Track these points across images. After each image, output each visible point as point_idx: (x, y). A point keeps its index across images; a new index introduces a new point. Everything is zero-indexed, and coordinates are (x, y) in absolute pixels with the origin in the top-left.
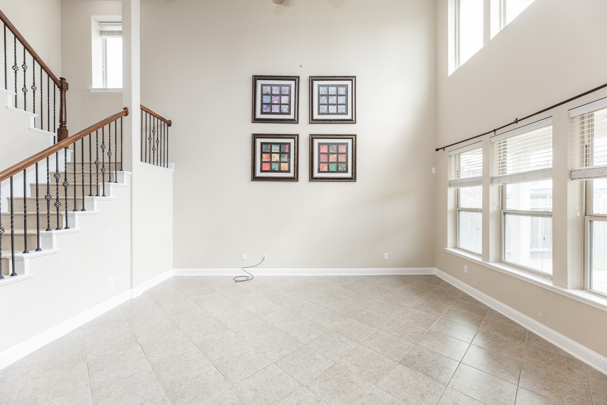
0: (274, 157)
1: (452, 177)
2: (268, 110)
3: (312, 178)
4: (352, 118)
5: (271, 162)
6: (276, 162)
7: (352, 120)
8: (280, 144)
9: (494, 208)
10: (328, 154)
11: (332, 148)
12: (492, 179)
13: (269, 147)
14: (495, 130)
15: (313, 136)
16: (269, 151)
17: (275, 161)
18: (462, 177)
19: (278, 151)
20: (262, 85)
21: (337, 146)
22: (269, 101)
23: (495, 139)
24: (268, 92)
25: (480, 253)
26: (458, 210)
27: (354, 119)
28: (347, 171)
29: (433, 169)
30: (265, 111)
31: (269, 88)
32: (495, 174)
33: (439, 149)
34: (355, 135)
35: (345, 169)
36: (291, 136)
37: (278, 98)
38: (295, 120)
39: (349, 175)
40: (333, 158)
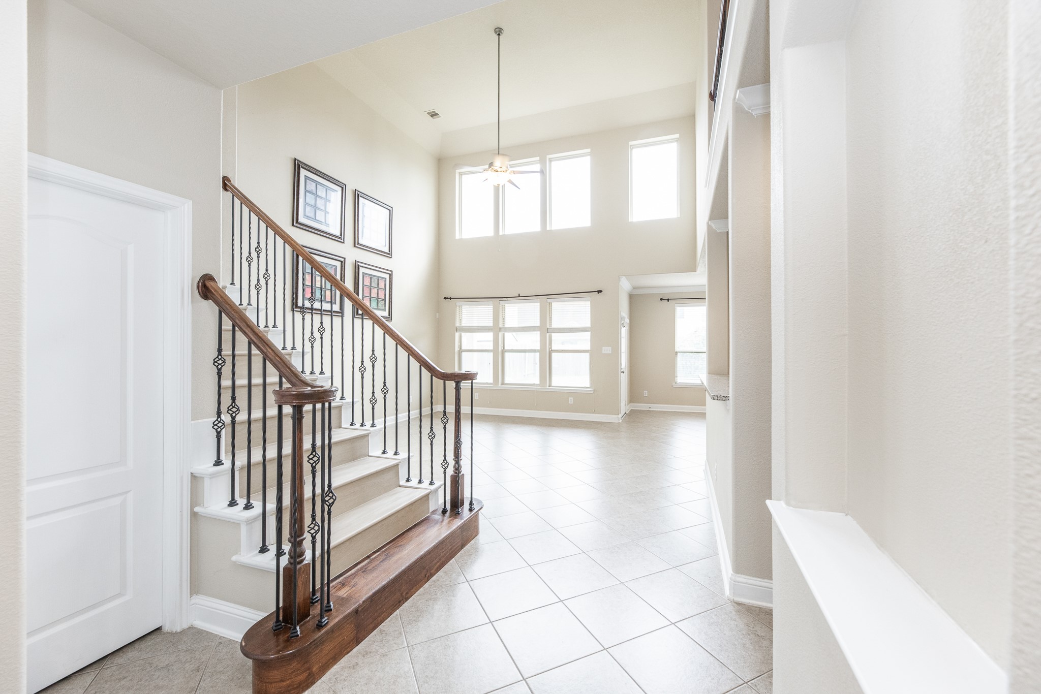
0: (318, 281)
1: (457, 325)
2: (312, 215)
3: (356, 314)
4: (390, 251)
5: (314, 289)
7: (389, 254)
10: (371, 287)
11: (374, 282)
12: (498, 329)
14: (507, 298)
15: (358, 263)
17: (319, 286)
18: (465, 325)
20: (306, 178)
21: (378, 279)
22: (313, 203)
23: (503, 302)
24: (312, 190)
25: (492, 382)
26: (461, 351)
27: (391, 253)
28: (385, 310)
29: (437, 314)
30: (308, 215)
31: (314, 184)
32: (501, 326)
33: (448, 298)
34: (392, 271)
35: (383, 306)
36: (337, 258)
37: (323, 202)
38: (342, 239)
39: (386, 314)
40: (374, 293)
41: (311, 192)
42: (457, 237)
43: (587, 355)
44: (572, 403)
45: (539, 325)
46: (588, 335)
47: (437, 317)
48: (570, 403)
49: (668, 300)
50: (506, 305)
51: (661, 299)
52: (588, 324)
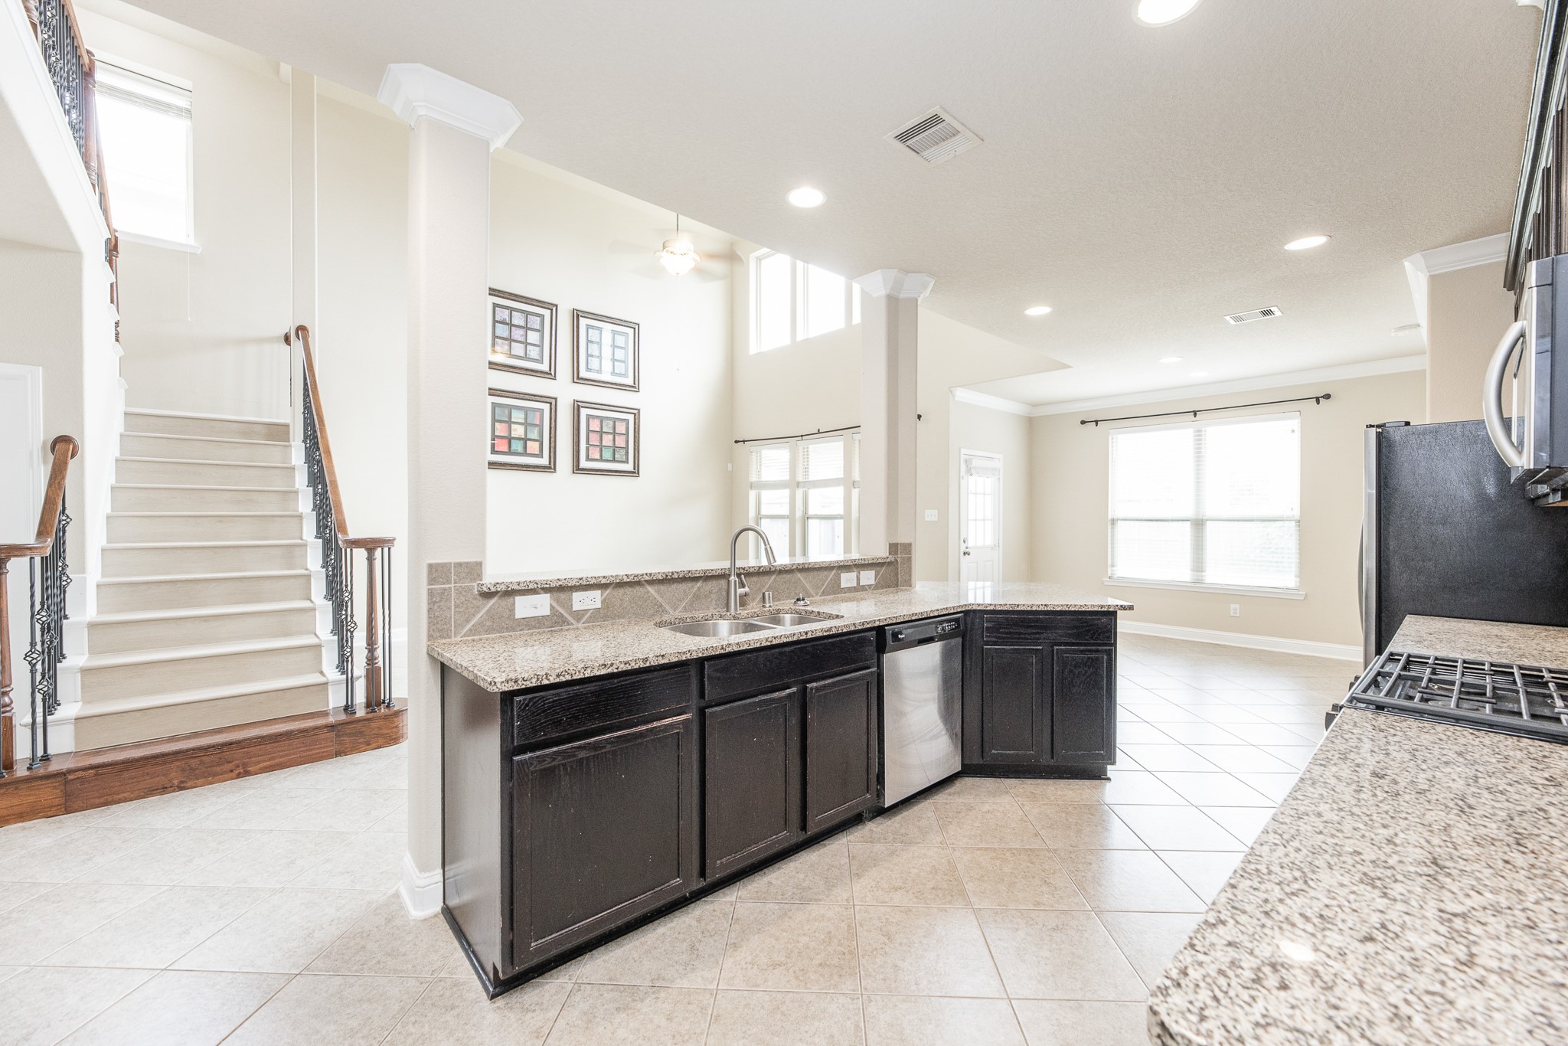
0: (515, 430)
1: (753, 478)
2: (505, 350)
3: (577, 469)
4: (635, 384)
5: (510, 440)
6: (519, 439)
7: (634, 387)
8: (526, 410)
9: (799, 514)
10: (601, 433)
11: (607, 425)
12: (798, 484)
13: (507, 411)
14: (802, 436)
15: (579, 403)
16: (507, 420)
17: (517, 436)
18: (763, 479)
19: (523, 421)
20: (495, 305)
21: (614, 422)
22: (506, 334)
23: (801, 444)
24: (505, 319)
26: (759, 517)
27: (637, 385)
28: (627, 462)
29: (730, 465)
30: (501, 350)
31: (507, 312)
32: (801, 479)
33: (739, 442)
34: (639, 410)
35: (624, 457)
36: (544, 399)
37: (521, 332)
38: (551, 374)
39: (629, 467)
40: (607, 440)
41: (503, 322)
42: (754, 351)
45: (843, 476)
47: (730, 469)
49: (1097, 422)
50: (810, 446)
51: (1083, 422)
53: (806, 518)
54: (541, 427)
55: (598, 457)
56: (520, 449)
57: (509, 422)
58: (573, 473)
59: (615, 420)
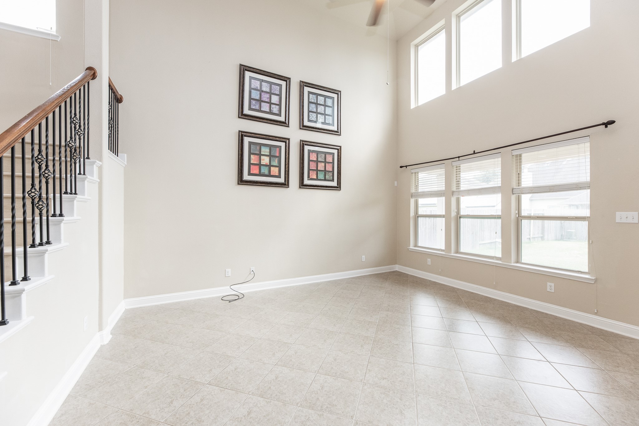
0: (264, 160)
1: (413, 190)
2: (257, 107)
3: (302, 185)
4: (338, 130)
5: (260, 165)
6: (266, 165)
7: (338, 132)
8: (270, 146)
9: (453, 214)
10: (317, 162)
11: (321, 157)
12: (452, 193)
14: (459, 157)
15: (303, 142)
18: (420, 191)
19: (268, 154)
20: (251, 78)
21: (325, 155)
22: (258, 97)
23: (456, 163)
24: (257, 87)
25: (444, 249)
26: (417, 216)
27: (339, 131)
28: (333, 180)
29: (396, 183)
30: (254, 107)
31: (258, 82)
32: (454, 189)
33: (403, 167)
34: (340, 147)
35: (331, 177)
36: (281, 139)
37: (268, 96)
38: (286, 123)
39: (335, 184)
40: (321, 166)
41: (256, 89)
42: (413, 106)
43: (585, 224)
44: (553, 291)
45: (500, 185)
46: (585, 194)
47: (396, 185)
48: (548, 290)
52: (585, 177)
53: (459, 217)
54: (280, 157)
55: (315, 177)
56: (266, 172)
57: (260, 155)
58: (300, 188)
59: (326, 153)
